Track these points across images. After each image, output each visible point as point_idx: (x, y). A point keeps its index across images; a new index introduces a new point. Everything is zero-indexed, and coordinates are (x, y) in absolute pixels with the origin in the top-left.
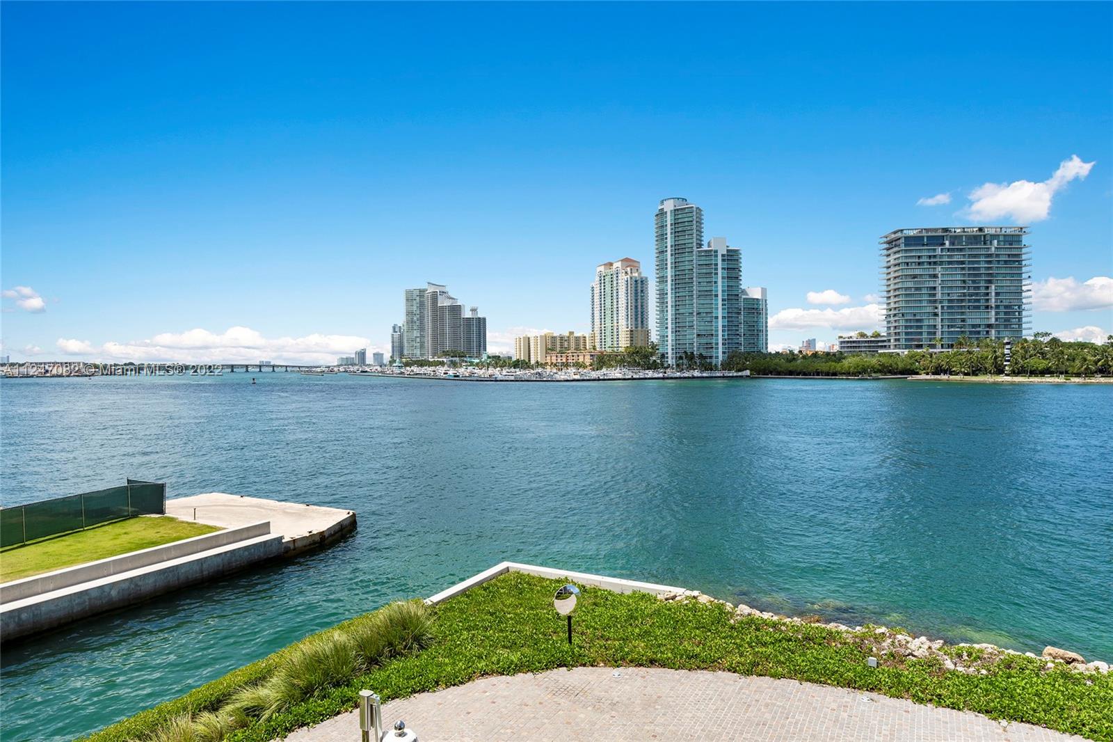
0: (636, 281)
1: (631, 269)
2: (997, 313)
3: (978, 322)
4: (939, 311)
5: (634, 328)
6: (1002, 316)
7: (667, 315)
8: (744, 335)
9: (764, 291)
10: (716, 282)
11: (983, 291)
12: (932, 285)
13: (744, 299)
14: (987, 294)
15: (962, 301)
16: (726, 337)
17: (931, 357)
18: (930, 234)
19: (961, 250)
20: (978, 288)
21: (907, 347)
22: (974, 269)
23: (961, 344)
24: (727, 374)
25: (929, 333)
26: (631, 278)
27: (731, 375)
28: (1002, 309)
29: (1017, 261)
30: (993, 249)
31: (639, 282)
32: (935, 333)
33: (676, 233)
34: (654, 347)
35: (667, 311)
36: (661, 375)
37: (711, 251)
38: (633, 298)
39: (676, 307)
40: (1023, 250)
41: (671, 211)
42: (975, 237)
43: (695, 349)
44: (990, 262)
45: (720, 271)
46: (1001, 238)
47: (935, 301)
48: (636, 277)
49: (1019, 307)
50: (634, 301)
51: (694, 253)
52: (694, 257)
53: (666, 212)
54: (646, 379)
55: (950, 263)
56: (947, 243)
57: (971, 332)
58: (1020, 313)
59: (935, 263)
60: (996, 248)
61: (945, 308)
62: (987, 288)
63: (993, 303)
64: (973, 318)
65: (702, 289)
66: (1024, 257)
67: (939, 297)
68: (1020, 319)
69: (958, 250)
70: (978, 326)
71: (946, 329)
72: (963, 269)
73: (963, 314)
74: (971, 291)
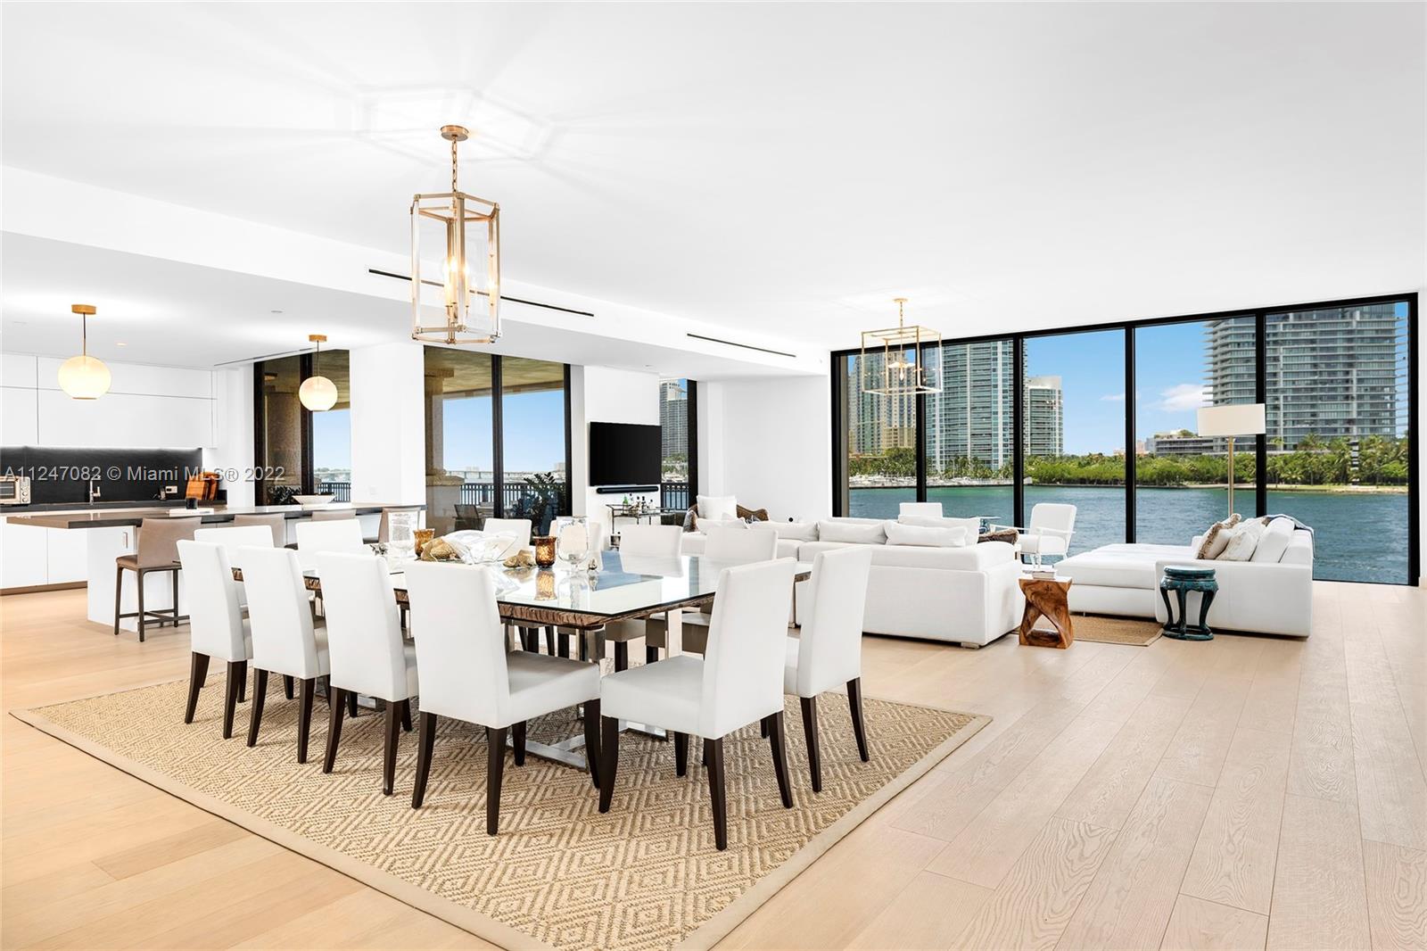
2: (1359, 406)
3: (1334, 416)
4: (1281, 402)
6: (1367, 408)
10: (994, 370)
11: (1341, 377)
12: (1272, 370)
13: (1031, 390)
14: (1347, 381)
15: (1312, 390)
19: (1312, 325)
20: (1334, 373)
21: (1237, 448)
22: (1329, 349)
23: (1306, 444)
24: (1003, 482)
28: (1367, 400)
29: (1386, 338)
30: (1354, 324)
32: (1275, 431)
40: (1396, 324)
43: (969, 452)
44: (1350, 340)
45: (1000, 356)
47: (1276, 391)
49: (1392, 396)
55: (1297, 341)
56: (1291, 316)
57: (1324, 430)
58: (1392, 404)
59: (1275, 343)
60: (1358, 322)
61: (1289, 399)
62: (1347, 373)
63: (1354, 393)
64: (1328, 411)
65: (977, 378)
67: (1280, 385)
68: (1392, 413)
69: (1306, 325)
70: (1335, 421)
71: (1290, 426)
72: (1313, 349)
73: (1313, 406)
74: (1325, 377)
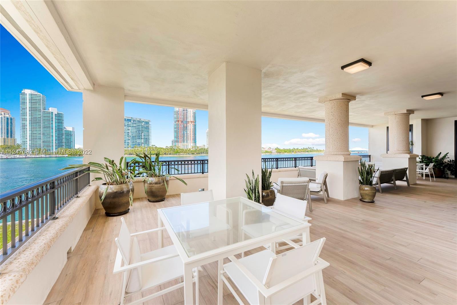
0: (7, 119)
1: (5, 113)
2: (144, 140)
3: (139, 142)
4: (130, 139)
5: (6, 138)
7: (27, 134)
8: (65, 142)
9: (73, 128)
10: (52, 123)
11: (141, 134)
12: (128, 132)
13: (65, 130)
15: (136, 136)
16: (57, 143)
17: (128, 150)
18: (127, 118)
19: (135, 124)
20: (140, 134)
22: (139, 129)
23: (136, 147)
24: (57, 156)
25: (127, 144)
26: (4, 117)
27: (59, 156)
28: (145, 139)
29: (148, 128)
30: (143, 124)
31: (10, 119)
32: (129, 144)
33: (31, 103)
34: (19, 146)
35: (27, 132)
36: (24, 157)
37: (50, 112)
38: (6, 125)
39: (32, 130)
40: (149, 125)
41: (29, 94)
42: (139, 121)
44: (142, 127)
45: (54, 120)
46: (145, 122)
47: (129, 136)
48: (7, 117)
50: (6, 126)
51: (42, 112)
52: (42, 113)
53: (26, 94)
54: (15, 158)
55: (133, 126)
56: (132, 121)
57: (138, 144)
58: (149, 140)
59: (129, 126)
61: (132, 138)
62: (142, 134)
63: (143, 137)
64: (138, 141)
65: (45, 125)
66: (150, 127)
67: (130, 135)
68: (149, 142)
69: (135, 123)
70: (140, 143)
71: (132, 143)
72: (136, 128)
73: (136, 140)
74: (138, 134)
